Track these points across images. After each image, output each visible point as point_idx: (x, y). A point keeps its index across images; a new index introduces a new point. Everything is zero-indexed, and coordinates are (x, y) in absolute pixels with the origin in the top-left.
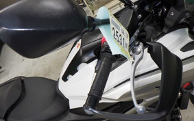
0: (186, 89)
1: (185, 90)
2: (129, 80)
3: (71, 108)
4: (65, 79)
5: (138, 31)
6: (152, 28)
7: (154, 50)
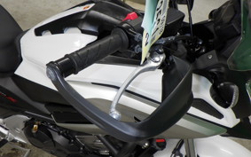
0: (157, 143)
1: (155, 145)
2: (118, 88)
3: (16, 73)
4: (39, 32)
5: (173, 38)
6: (186, 51)
7: (173, 72)
